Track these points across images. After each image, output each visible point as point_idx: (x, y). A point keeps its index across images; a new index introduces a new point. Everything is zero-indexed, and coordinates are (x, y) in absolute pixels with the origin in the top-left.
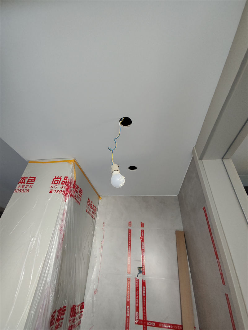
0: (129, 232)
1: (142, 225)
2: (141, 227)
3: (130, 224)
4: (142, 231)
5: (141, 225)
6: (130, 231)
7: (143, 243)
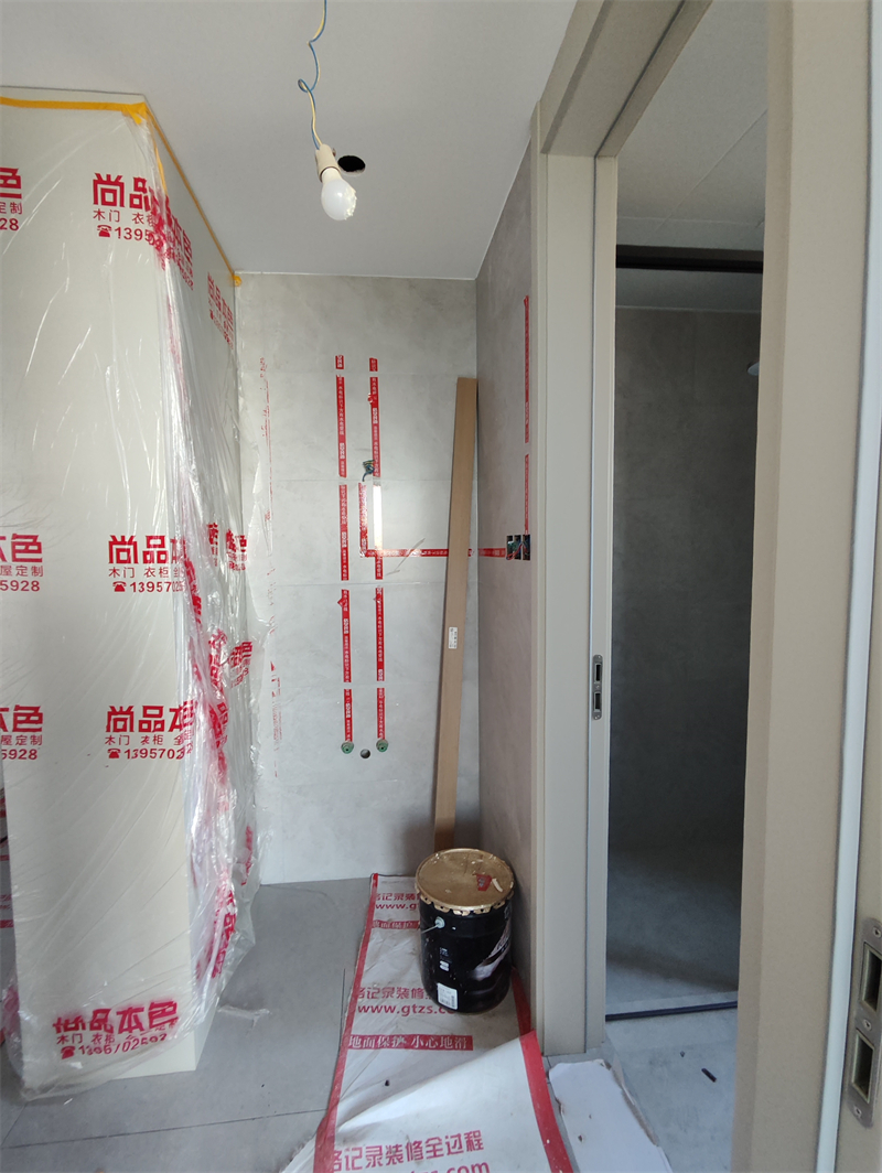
0: (338, 385)
1: (373, 365)
2: (371, 370)
3: (339, 363)
4: (374, 383)
5: (371, 364)
6: (340, 383)
7: (375, 409)
